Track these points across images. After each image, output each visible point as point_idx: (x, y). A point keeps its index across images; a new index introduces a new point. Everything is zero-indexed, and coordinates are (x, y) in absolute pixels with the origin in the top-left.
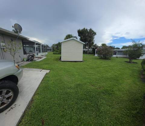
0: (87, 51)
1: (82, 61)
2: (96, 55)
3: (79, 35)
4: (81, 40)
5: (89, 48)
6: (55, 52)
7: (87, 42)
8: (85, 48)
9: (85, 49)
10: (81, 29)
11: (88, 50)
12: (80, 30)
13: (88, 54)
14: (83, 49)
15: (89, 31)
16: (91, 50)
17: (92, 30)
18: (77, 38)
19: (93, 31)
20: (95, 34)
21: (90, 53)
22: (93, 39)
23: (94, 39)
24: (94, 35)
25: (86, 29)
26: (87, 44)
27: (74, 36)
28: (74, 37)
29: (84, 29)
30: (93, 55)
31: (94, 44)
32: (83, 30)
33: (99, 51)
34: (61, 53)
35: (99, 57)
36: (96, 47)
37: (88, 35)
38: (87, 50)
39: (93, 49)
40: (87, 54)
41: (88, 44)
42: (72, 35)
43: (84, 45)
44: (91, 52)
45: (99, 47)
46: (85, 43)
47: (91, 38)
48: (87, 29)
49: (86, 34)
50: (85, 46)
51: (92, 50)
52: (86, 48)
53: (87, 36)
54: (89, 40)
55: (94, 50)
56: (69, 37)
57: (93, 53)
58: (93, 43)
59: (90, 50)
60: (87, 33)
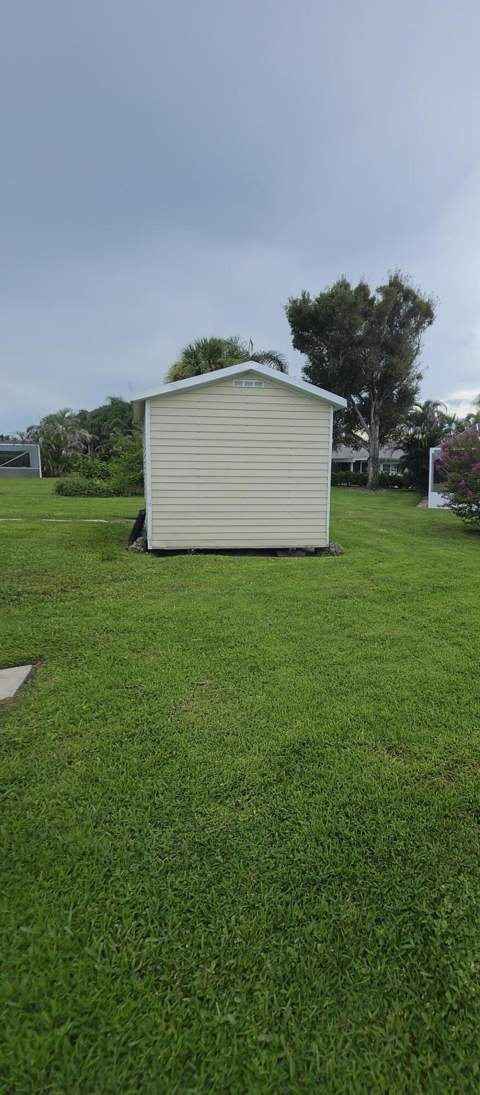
0: (365, 464)
1: (323, 544)
2: (436, 500)
3: (300, 344)
4: (316, 374)
5: (382, 441)
6: (74, 479)
7: (365, 395)
8: (348, 441)
9: (346, 453)
10: (314, 296)
11: (374, 459)
12: (305, 300)
13: (374, 487)
14: (335, 447)
15: (380, 298)
16: (391, 453)
17: (406, 284)
18: (282, 368)
19: (409, 295)
20: (424, 312)
21: (385, 483)
22: (409, 366)
23: (421, 364)
24: (419, 328)
25: (354, 287)
26: (365, 408)
27: (260, 348)
28: (256, 359)
29: (344, 285)
30: (408, 497)
31: (421, 399)
32: (332, 296)
33: (466, 466)
34: (141, 482)
35: (459, 513)
36: (432, 425)
37: (369, 332)
38: (362, 455)
39: (411, 445)
40: (359, 490)
41: (376, 405)
42: (243, 344)
43: (338, 414)
44: (393, 472)
45: (460, 427)
46: (350, 401)
47: (391, 352)
48: (363, 289)
49: (353, 327)
50: (345, 425)
51: (399, 454)
52: (356, 444)
53: (362, 343)
54: (378, 375)
55: (416, 453)
56: (208, 356)
57: (413, 479)
58: (407, 397)
59: (383, 454)
60: (366, 315)
